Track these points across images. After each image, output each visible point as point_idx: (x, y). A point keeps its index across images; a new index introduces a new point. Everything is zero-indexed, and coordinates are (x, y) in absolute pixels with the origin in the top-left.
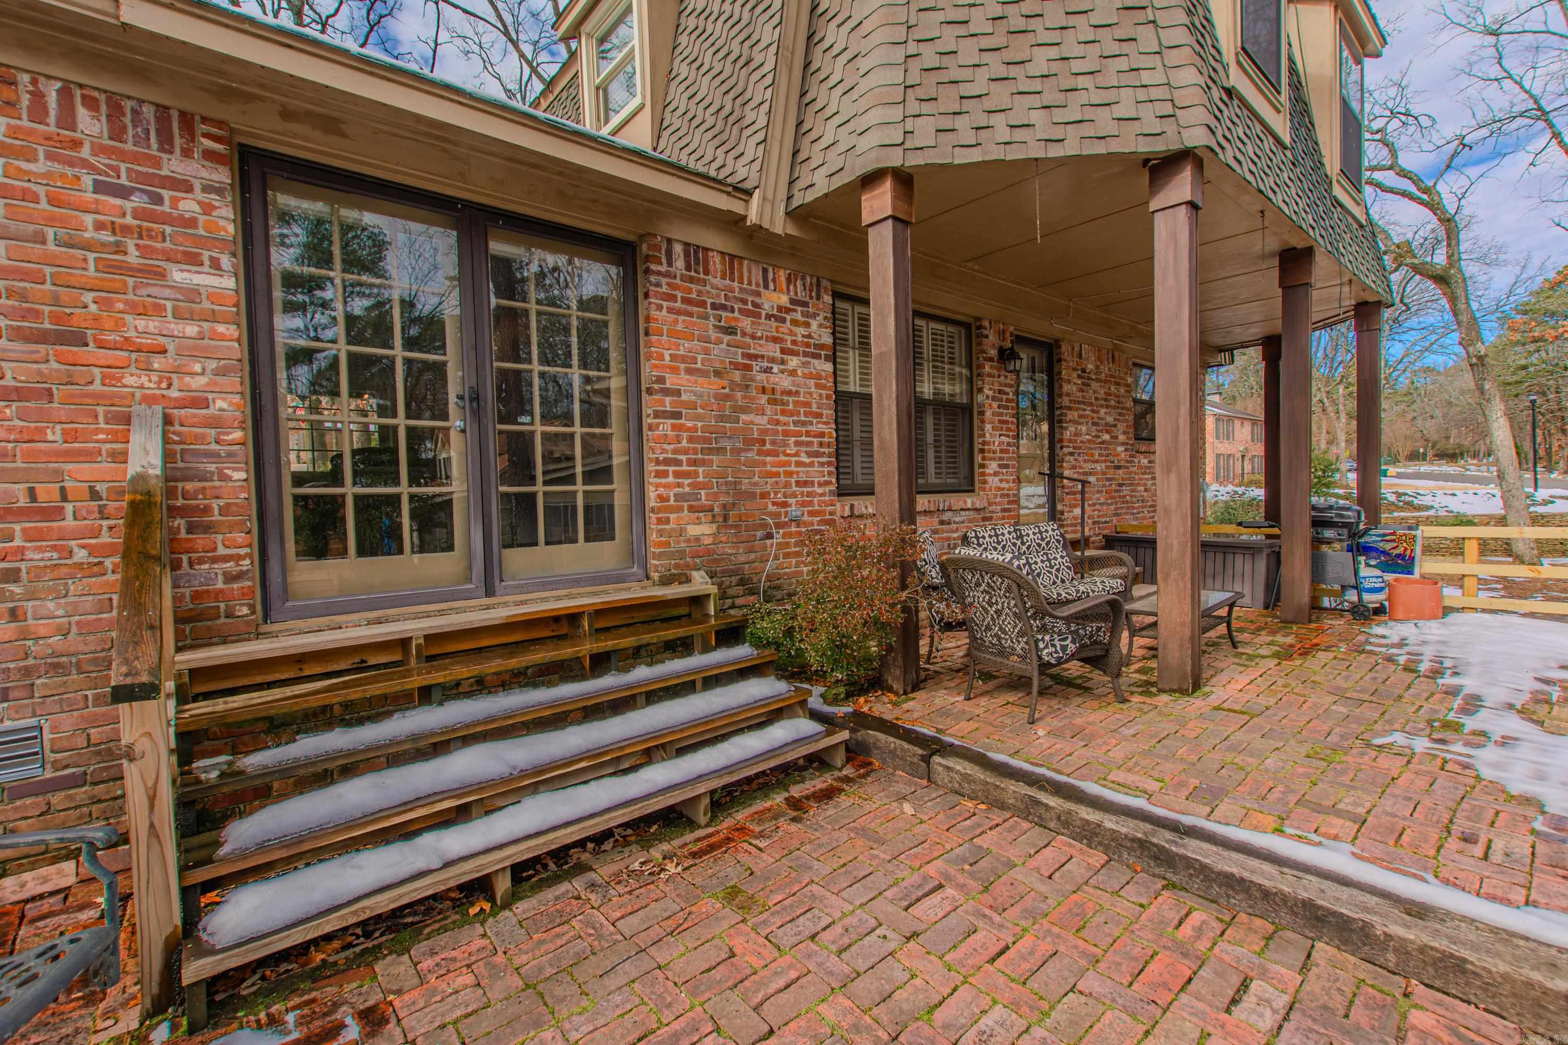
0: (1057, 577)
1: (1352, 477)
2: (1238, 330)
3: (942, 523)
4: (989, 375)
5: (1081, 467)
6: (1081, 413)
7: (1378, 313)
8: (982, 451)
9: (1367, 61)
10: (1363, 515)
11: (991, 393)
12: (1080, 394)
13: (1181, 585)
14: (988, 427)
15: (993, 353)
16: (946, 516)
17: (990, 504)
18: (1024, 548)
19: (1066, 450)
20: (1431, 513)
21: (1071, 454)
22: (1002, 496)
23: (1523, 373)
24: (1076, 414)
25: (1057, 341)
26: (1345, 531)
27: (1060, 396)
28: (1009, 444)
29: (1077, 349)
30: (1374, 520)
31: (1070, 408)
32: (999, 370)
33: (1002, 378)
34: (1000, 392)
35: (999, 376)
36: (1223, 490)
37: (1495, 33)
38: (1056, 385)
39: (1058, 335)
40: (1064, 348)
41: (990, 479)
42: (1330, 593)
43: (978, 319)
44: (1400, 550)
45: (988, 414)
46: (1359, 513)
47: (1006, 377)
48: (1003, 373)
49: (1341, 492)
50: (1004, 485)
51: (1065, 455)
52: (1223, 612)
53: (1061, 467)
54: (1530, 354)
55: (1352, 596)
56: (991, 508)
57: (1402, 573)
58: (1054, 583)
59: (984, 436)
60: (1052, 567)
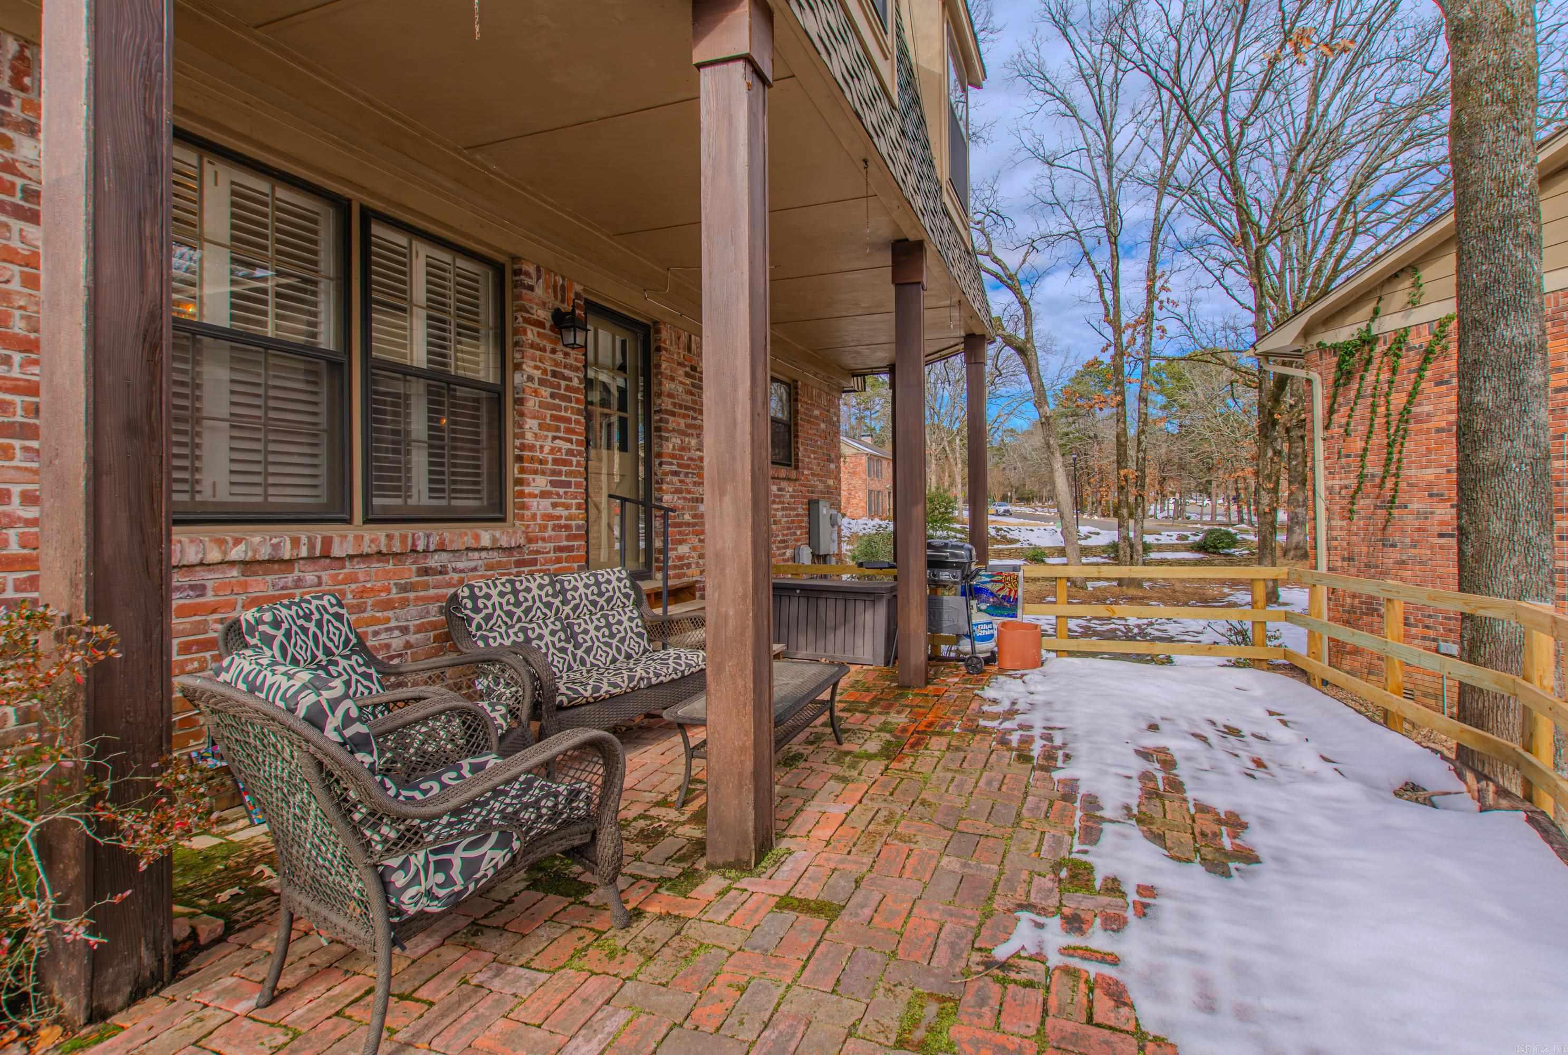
0: (619, 650)
1: (966, 513)
2: (865, 350)
3: (426, 571)
4: (532, 346)
5: (689, 492)
6: (690, 421)
7: (982, 346)
8: (519, 459)
9: (971, 90)
10: (974, 552)
11: (537, 374)
12: (689, 398)
13: (740, 682)
14: (531, 424)
15: (543, 315)
16: (434, 561)
17: (530, 540)
18: (567, 609)
19: (666, 468)
20: (1018, 545)
21: (675, 473)
22: (556, 528)
23: (1066, 438)
24: (682, 421)
25: (656, 323)
26: (959, 572)
27: (660, 395)
28: (570, 452)
29: (684, 339)
30: (983, 557)
31: (673, 414)
32: (555, 342)
33: (559, 356)
34: (554, 374)
35: (554, 351)
36: (871, 523)
37: (1051, 164)
38: (654, 381)
39: (657, 316)
40: (665, 334)
41: (534, 503)
42: (947, 641)
43: (515, 259)
44: (1005, 592)
45: (532, 404)
46: (970, 551)
47: (566, 355)
48: (560, 347)
49: (958, 526)
50: (560, 511)
51: (666, 474)
52: (825, 696)
53: (660, 489)
54: (1070, 424)
55: (965, 646)
56: (533, 547)
57: (1008, 616)
58: (614, 660)
59: (522, 436)
60: (612, 636)
